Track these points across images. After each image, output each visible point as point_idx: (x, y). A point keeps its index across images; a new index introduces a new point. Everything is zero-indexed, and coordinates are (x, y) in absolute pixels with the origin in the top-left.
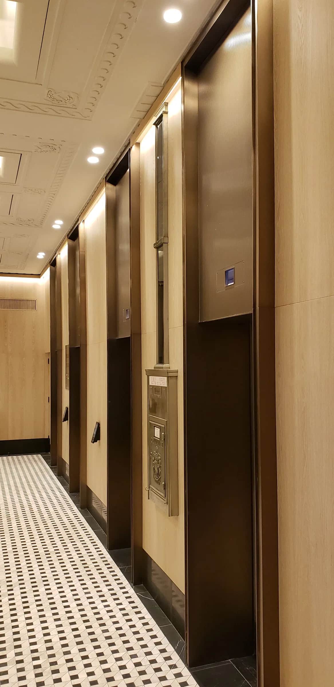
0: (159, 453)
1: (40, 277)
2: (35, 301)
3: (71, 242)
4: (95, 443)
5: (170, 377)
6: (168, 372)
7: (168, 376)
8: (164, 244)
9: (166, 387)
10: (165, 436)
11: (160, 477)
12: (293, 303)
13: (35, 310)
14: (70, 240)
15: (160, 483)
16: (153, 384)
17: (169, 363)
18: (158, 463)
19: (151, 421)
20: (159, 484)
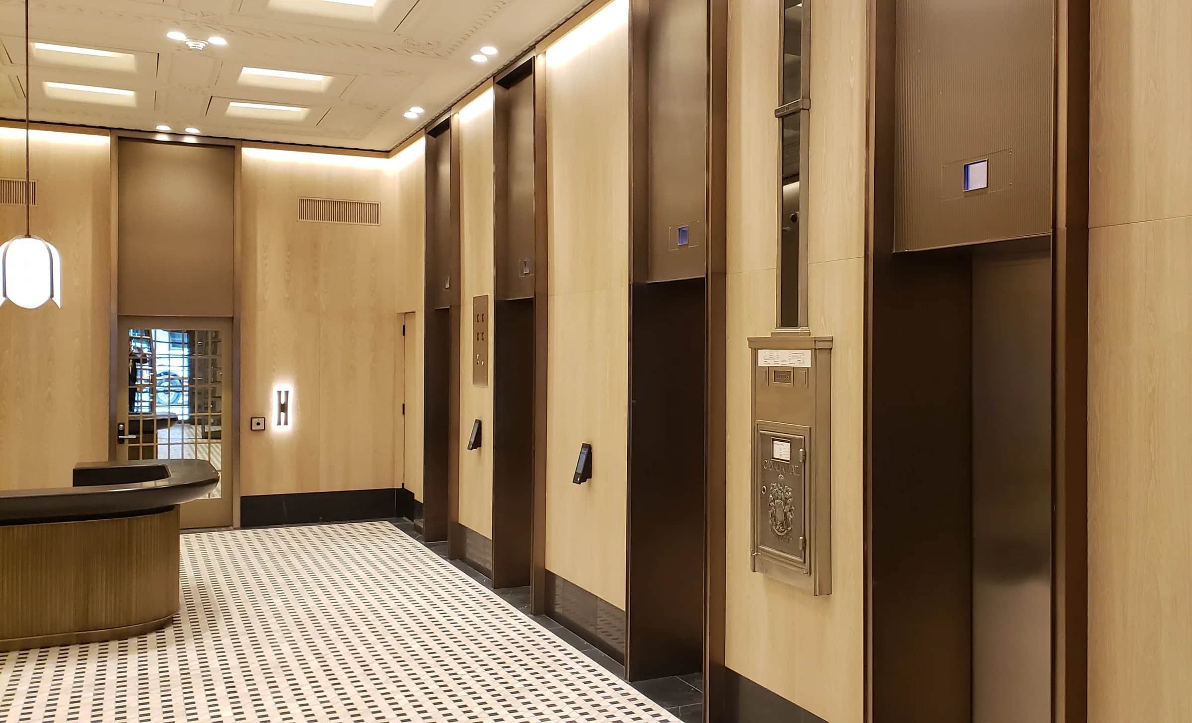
0: (786, 486)
1: (388, 157)
2: (378, 205)
3: (500, 89)
4: (582, 483)
5: (819, 349)
6: (815, 341)
7: (815, 349)
8: (801, 111)
9: (808, 368)
10: (805, 455)
11: (789, 529)
12: (1132, 222)
13: (377, 224)
14: (499, 86)
15: (789, 539)
16: (769, 363)
17: (808, 326)
18: (785, 504)
19: (761, 430)
20: (787, 541)
